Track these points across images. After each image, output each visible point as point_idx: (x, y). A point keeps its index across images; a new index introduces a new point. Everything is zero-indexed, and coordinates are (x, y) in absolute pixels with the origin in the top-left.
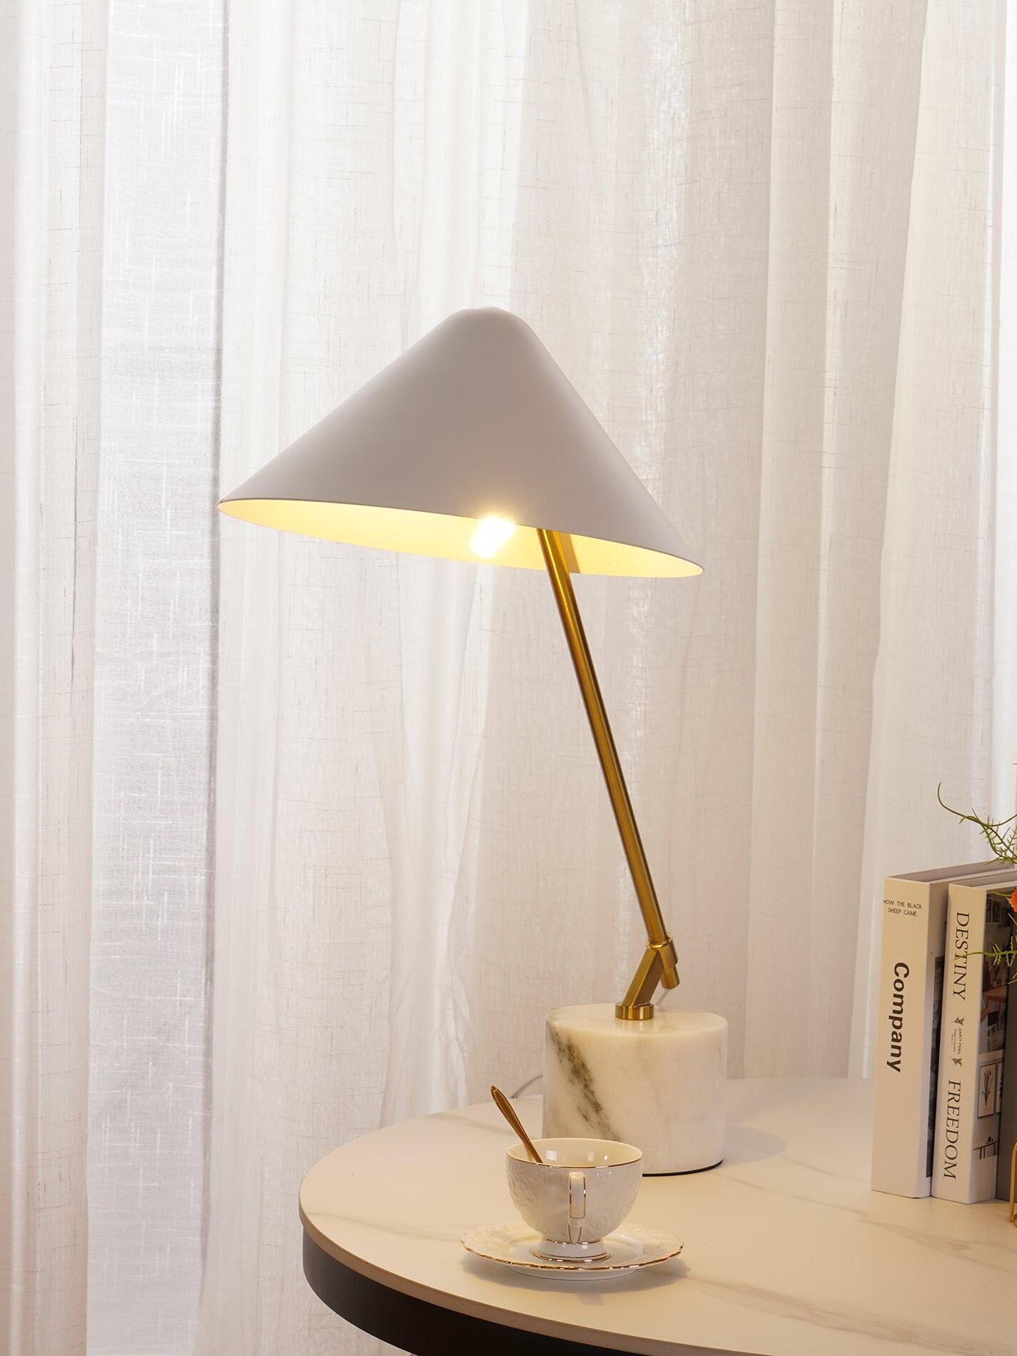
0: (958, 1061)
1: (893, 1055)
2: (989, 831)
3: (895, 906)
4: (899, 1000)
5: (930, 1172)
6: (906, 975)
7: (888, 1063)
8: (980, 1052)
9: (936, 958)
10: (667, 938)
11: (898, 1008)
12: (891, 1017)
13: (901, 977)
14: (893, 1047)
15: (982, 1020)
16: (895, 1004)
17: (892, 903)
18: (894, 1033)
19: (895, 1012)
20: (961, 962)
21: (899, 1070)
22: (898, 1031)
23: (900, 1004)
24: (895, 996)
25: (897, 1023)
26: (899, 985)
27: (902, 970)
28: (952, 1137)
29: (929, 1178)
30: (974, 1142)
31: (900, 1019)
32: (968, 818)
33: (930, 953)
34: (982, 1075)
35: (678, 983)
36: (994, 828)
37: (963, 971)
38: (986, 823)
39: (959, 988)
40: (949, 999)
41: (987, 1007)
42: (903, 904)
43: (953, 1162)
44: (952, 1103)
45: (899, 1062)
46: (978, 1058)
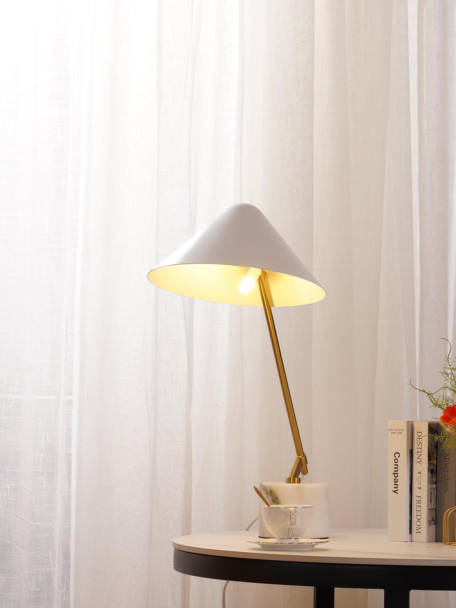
0: (420, 488)
1: (395, 488)
2: (430, 396)
3: (394, 431)
4: (396, 467)
5: (411, 532)
6: (399, 457)
7: (393, 491)
8: (428, 484)
9: (410, 450)
10: (304, 454)
11: (396, 470)
12: (393, 473)
13: (397, 458)
14: (395, 485)
15: (428, 471)
16: (395, 468)
17: (392, 430)
18: (395, 479)
19: (395, 471)
20: (419, 450)
21: (397, 493)
22: (396, 478)
24: (395, 465)
25: (396, 475)
26: (396, 461)
27: (397, 455)
28: (419, 517)
29: (410, 534)
30: (427, 519)
31: (397, 474)
32: (422, 391)
33: (408, 447)
34: (429, 493)
35: (308, 473)
36: (432, 395)
37: (420, 453)
38: (428, 393)
39: (419, 460)
40: (415, 465)
41: (430, 467)
42: (396, 430)
43: (420, 527)
44: (418, 504)
45: (397, 490)
46: (428, 486)
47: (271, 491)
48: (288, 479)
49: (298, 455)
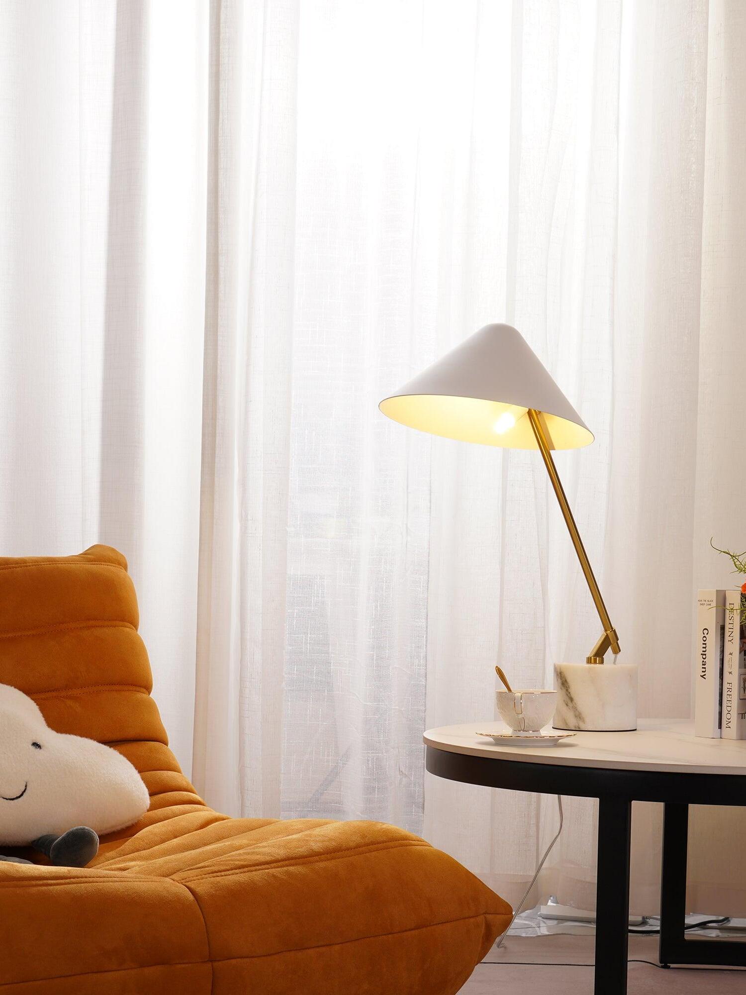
0: (730, 673)
1: (703, 672)
2: (734, 558)
3: (703, 602)
4: (705, 646)
5: (720, 727)
6: (707, 634)
7: (701, 676)
8: (740, 667)
9: (721, 625)
10: (612, 628)
11: (704, 650)
12: (702, 654)
13: (705, 635)
14: (703, 668)
15: (740, 652)
16: (703, 648)
17: (701, 601)
18: (703, 661)
19: (703, 651)
20: (731, 626)
21: (705, 678)
22: (704, 660)
23: (705, 648)
24: (703, 644)
25: (704, 657)
26: (704, 639)
27: (706, 632)
28: (729, 709)
29: (720, 730)
30: (738, 710)
31: (705, 655)
32: (724, 552)
33: (717, 622)
34: (742, 679)
35: (620, 651)
36: (737, 557)
37: (732, 630)
38: (733, 555)
39: (730, 638)
40: (727, 644)
41: (743, 646)
42: (705, 601)
43: (730, 721)
44: (729, 693)
45: (705, 675)
46: (739, 671)
47: (561, 673)
48: (588, 658)
49: (606, 630)
